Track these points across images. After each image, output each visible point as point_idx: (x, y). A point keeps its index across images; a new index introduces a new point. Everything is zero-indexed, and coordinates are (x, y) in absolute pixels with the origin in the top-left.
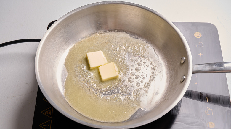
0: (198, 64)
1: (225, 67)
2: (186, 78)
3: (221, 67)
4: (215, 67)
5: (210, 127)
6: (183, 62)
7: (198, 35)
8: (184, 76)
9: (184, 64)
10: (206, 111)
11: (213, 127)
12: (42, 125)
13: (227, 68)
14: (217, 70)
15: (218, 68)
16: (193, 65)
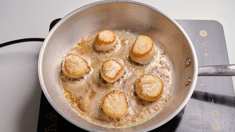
0: (203, 67)
1: (231, 69)
2: (191, 81)
3: (227, 70)
4: (220, 70)
5: (216, 130)
6: (188, 64)
7: (203, 33)
8: (189, 78)
9: (189, 66)
10: (212, 114)
11: (219, 130)
12: (47, 130)
13: (233, 71)
14: (223, 73)
15: (224, 71)
16: (198, 67)
